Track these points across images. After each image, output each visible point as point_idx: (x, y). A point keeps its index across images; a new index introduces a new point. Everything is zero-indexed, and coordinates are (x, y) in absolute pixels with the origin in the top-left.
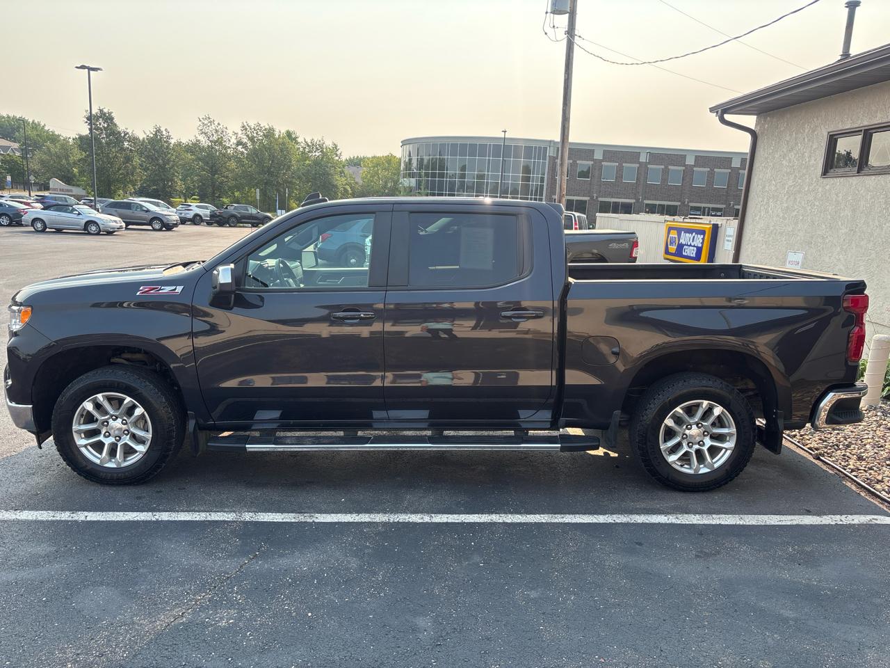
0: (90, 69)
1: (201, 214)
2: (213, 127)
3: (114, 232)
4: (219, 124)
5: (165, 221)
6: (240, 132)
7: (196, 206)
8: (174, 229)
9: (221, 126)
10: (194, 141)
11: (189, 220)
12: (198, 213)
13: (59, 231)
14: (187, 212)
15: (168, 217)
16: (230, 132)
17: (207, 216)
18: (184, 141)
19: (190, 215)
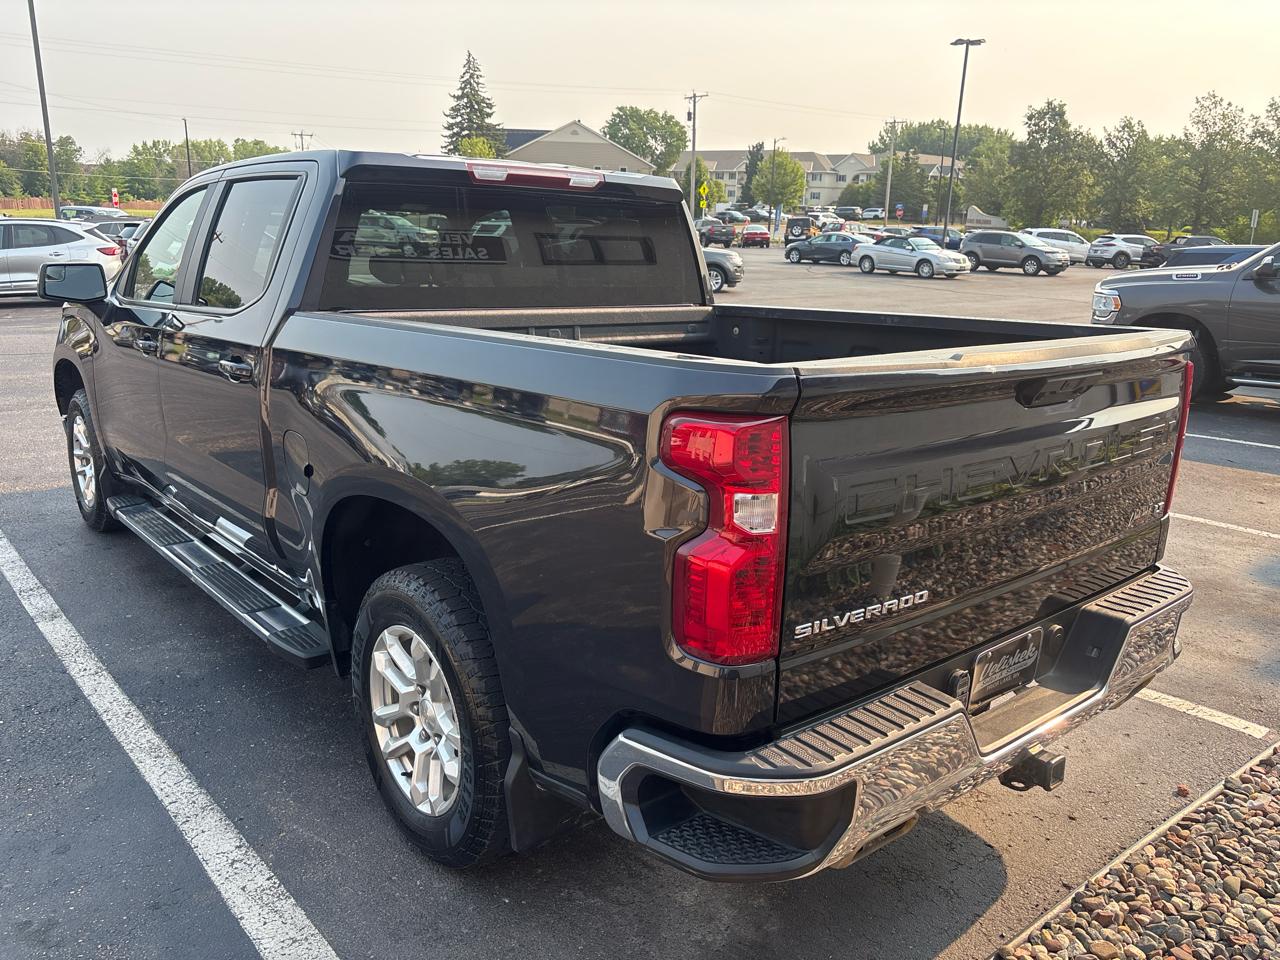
0: (969, 43)
1: (1129, 251)
2: (1219, 110)
3: (956, 275)
4: (1230, 104)
5: (1044, 261)
6: (1264, 115)
7: (1124, 240)
8: (1061, 274)
9: (1233, 108)
10: (1180, 135)
11: (1108, 261)
12: (1125, 250)
13: (893, 273)
14: (1105, 248)
15: (1050, 255)
16: (1246, 115)
17: (1136, 255)
18: (1167, 136)
19: (1110, 253)
